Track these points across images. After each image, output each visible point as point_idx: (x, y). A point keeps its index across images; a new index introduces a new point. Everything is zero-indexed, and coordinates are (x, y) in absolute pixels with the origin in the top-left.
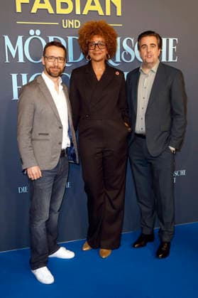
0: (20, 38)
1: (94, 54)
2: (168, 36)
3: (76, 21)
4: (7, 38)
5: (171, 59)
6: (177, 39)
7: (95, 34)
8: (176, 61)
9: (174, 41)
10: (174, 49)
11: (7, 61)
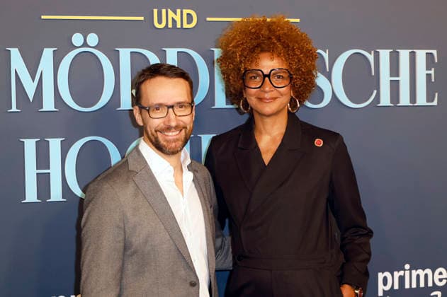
0: (48, 54)
1: (260, 99)
2: (413, 45)
3: (185, 12)
4: (15, 53)
5: (421, 100)
6: (434, 52)
7: (263, 51)
8: (435, 103)
9: (429, 56)
10: (429, 76)
11: (14, 109)
